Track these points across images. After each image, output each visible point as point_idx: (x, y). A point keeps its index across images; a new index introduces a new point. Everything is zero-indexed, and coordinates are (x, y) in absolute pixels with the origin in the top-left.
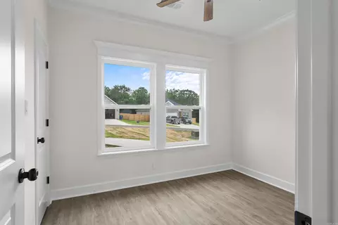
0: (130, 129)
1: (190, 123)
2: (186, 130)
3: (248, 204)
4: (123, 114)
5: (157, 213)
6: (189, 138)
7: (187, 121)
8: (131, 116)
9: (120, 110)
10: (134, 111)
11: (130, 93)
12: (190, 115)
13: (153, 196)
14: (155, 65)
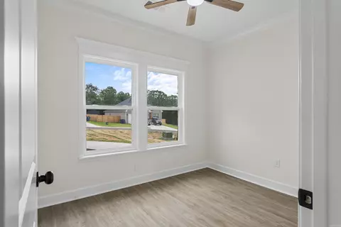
0: (100, 131)
1: (161, 124)
2: (157, 131)
3: (226, 197)
4: (91, 115)
5: (145, 214)
6: (160, 139)
7: (157, 122)
8: (100, 117)
9: (87, 110)
10: (102, 112)
11: (98, 93)
12: (160, 116)
13: (137, 197)
14: (137, 65)
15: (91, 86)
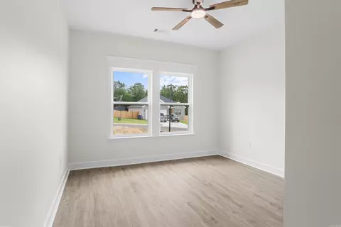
15: (119, 83)
